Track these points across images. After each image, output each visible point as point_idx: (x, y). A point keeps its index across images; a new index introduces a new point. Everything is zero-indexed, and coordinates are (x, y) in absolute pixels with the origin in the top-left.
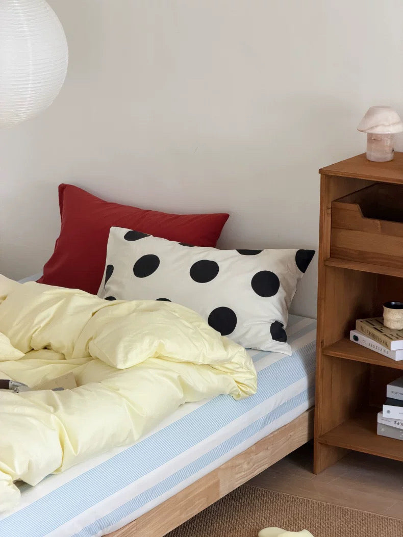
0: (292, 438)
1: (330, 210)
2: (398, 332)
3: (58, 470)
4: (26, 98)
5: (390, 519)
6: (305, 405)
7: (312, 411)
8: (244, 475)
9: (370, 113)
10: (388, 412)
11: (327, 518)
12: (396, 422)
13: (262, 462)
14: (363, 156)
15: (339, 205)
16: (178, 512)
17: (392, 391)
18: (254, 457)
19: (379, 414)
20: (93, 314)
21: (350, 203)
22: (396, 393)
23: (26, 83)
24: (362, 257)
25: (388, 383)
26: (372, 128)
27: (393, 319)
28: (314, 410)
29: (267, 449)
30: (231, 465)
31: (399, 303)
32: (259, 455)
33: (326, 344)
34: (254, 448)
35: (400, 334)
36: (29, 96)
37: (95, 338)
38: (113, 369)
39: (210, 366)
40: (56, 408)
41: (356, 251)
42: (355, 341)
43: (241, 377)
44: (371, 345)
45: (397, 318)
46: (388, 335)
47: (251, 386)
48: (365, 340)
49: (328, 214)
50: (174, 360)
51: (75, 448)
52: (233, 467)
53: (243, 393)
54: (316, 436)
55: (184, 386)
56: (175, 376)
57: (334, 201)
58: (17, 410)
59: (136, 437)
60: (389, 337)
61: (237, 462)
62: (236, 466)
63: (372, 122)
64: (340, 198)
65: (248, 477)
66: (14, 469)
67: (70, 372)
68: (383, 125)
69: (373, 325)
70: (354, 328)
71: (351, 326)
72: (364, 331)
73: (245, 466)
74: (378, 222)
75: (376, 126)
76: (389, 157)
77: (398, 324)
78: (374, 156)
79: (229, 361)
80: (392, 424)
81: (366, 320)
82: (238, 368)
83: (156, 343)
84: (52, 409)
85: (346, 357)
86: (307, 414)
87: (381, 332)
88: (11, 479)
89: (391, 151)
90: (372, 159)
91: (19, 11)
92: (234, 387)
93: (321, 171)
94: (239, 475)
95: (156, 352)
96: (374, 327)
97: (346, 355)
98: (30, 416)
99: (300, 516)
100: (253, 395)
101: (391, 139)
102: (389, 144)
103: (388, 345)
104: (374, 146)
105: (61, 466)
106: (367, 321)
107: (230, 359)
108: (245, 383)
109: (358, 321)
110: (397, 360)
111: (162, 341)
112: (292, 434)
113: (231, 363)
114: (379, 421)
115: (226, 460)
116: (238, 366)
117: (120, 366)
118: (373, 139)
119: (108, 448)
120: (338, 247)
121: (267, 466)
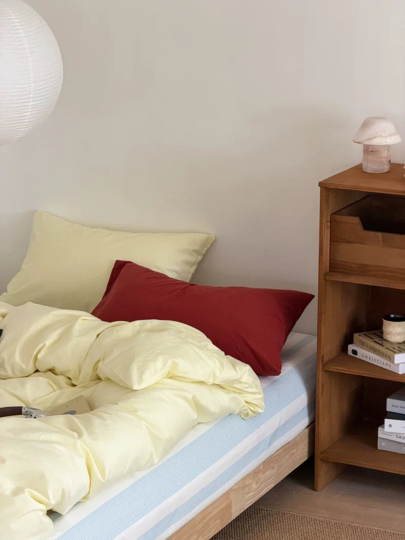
0: (294, 455)
1: (329, 223)
2: (399, 345)
3: (85, 498)
4: (26, 116)
5: (401, 534)
6: (305, 421)
7: (312, 427)
8: (254, 494)
9: (366, 124)
10: (390, 426)
11: (338, 536)
12: (398, 435)
13: (269, 480)
14: (359, 168)
15: (339, 218)
16: (195, 536)
17: (392, 405)
18: (261, 476)
19: (380, 429)
20: (98, 335)
21: (347, 216)
22: (397, 407)
23: (28, 100)
24: (363, 270)
25: (389, 396)
26: (370, 139)
27: (394, 331)
28: (315, 425)
29: (273, 468)
30: (242, 485)
31: (398, 316)
32: (266, 473)
33: (326, 359)
34: (262, 467)
35: (402, 347)
36: (29, 114)
37: (103, 360)
38: (128, 390)
39: (220, 387)
40: (80, 435)
41: (356, 264)
42: (354, 356)
43: (250, 398)
44: (371, 358)
45: (396, 331)
46: (390, 348)
47: (260, 405)
48: (364, 354)
49: (327, 227)
50: (186, 380)
51: (103, 475)
52: (244, 487)
53: (252, 413)
54: (317, 453)
55: (198, 407)
56: (190, 397)
57: (334, 214)
58: (44, 437)
59: (156, 459)
60: (392, 351)
61: (248, 482)
62: (246, 486)
63: (369, 133)
64: (338, 211)
65: (256, 498)
66: (48, 498)
67: (78, 395)
68: (381, 136)
69: (373, 339)
70: (352, 342)
71: (349, 340)
72: (363, 345)
73: (254, 486)
74: (379, 234)
75: (374, 138)
76: (386, 168)
77: (399, 336)
78: (371, 167)
79: (238, 381)
80: (394, 438)
81: (364, 333)
82: (247, 388)
83: (170, 363)
84: (76, 435)
85: (349, 371)
86: (307, 431)
87: (383, 346)
88: (45, 509)
89: (388, 163)
90: (369, 171)
91: (18, 27)
92: (244, 406)
93: (320, 184)
94: (248, 496)
95: (169, 371)
96: (374, 340)
97: (349, 370)
98: (58, 443)
99: (310, 534)
100: (260, 413)
101: (388, 150)
102: (386, 155)
103: (391, 359)
104: (370, 157)
105: (89, 493)
106: (365, 335)
107: (239, 379)
108: (254, 402)
109: (356, 336)
110: (400, 373)
111: (175, 360)
112: (294, 451)
113: (240, 382)
114: (380, 435)
115: (237, 481)
116: (247, 385)
117: (135, 388)
118: (369, 150)
119: (130, 473)
120: (338, 261)
121: (273, 485)
